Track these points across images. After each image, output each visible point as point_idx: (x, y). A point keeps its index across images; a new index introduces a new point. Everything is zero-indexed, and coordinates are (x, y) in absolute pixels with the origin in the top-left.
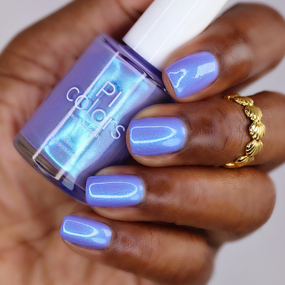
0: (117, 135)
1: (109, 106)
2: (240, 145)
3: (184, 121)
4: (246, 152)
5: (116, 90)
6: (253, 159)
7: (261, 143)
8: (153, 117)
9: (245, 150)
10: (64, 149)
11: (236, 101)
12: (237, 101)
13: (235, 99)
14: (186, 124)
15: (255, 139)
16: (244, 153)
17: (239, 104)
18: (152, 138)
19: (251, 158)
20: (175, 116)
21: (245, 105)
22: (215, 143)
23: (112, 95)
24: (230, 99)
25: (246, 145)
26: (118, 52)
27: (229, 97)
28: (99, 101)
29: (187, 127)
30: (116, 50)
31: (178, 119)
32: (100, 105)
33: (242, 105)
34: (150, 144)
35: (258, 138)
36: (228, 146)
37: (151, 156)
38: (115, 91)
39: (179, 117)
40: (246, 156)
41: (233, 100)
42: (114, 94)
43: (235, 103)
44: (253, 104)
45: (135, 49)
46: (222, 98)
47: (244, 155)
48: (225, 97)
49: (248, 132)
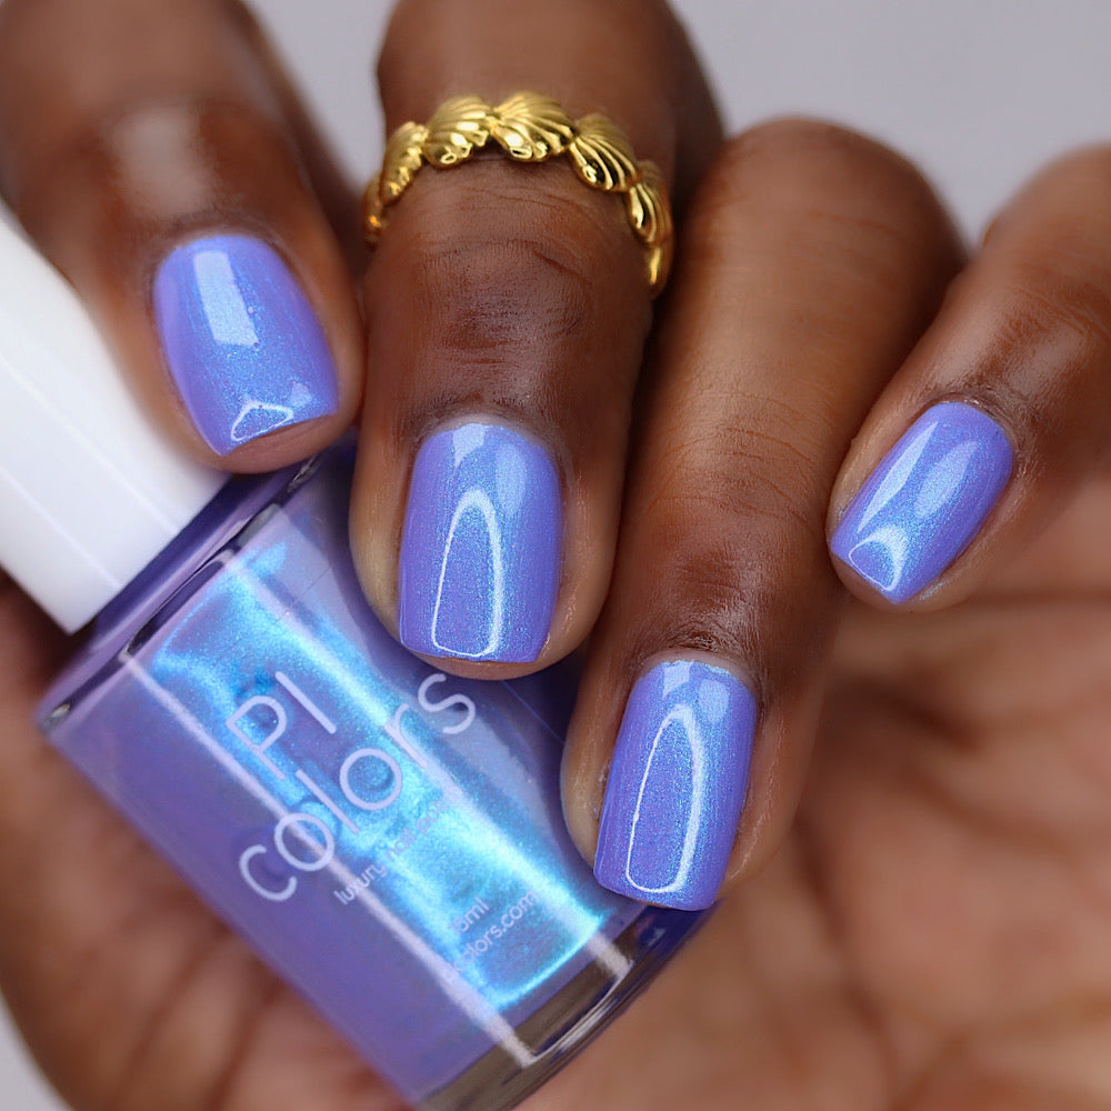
0: (461, 707)
1: (331, 729)
2: (579, 209)
3: (439, 423)
4: (615, 189)
5: (269, 695)
6: (648, 164)
7: (589, 118)
8: (398, 550)
9: (608, 193)
10: (491, 936)
11: (395, 193)
12: (395, 188)
13: (387, 196)
14: (453, 416)
15: (564, 140)
16: (618, 201)
17: (409, 185)
18: (486, 563)
19: (645, 173)
20: (412, 458)
21: (418, 162)
22: (555, 309)
23: (286, 711)
24: (383, 215)
25: (584, 182)
26: (123, 656)
27: (374, 221)
28: (304, 771)
29: (467, 413)
30: (113, 666)
31: (425, 445)
32: (323, 768)
33: (415, 174)
34: (510, 576)
35: (566, 131)
36: (573, 258)
37: (561, 585)
38: (273, 697)
39: (420, 442)
40: (633, 191)
41: (392, 205)
42: (282, 704)
43: (404, 199)
44: (421, 128)
45: (116, 585)
46: (372, 247)
47: (624, 198)
48: (372, 238)
49: (531, 166)
